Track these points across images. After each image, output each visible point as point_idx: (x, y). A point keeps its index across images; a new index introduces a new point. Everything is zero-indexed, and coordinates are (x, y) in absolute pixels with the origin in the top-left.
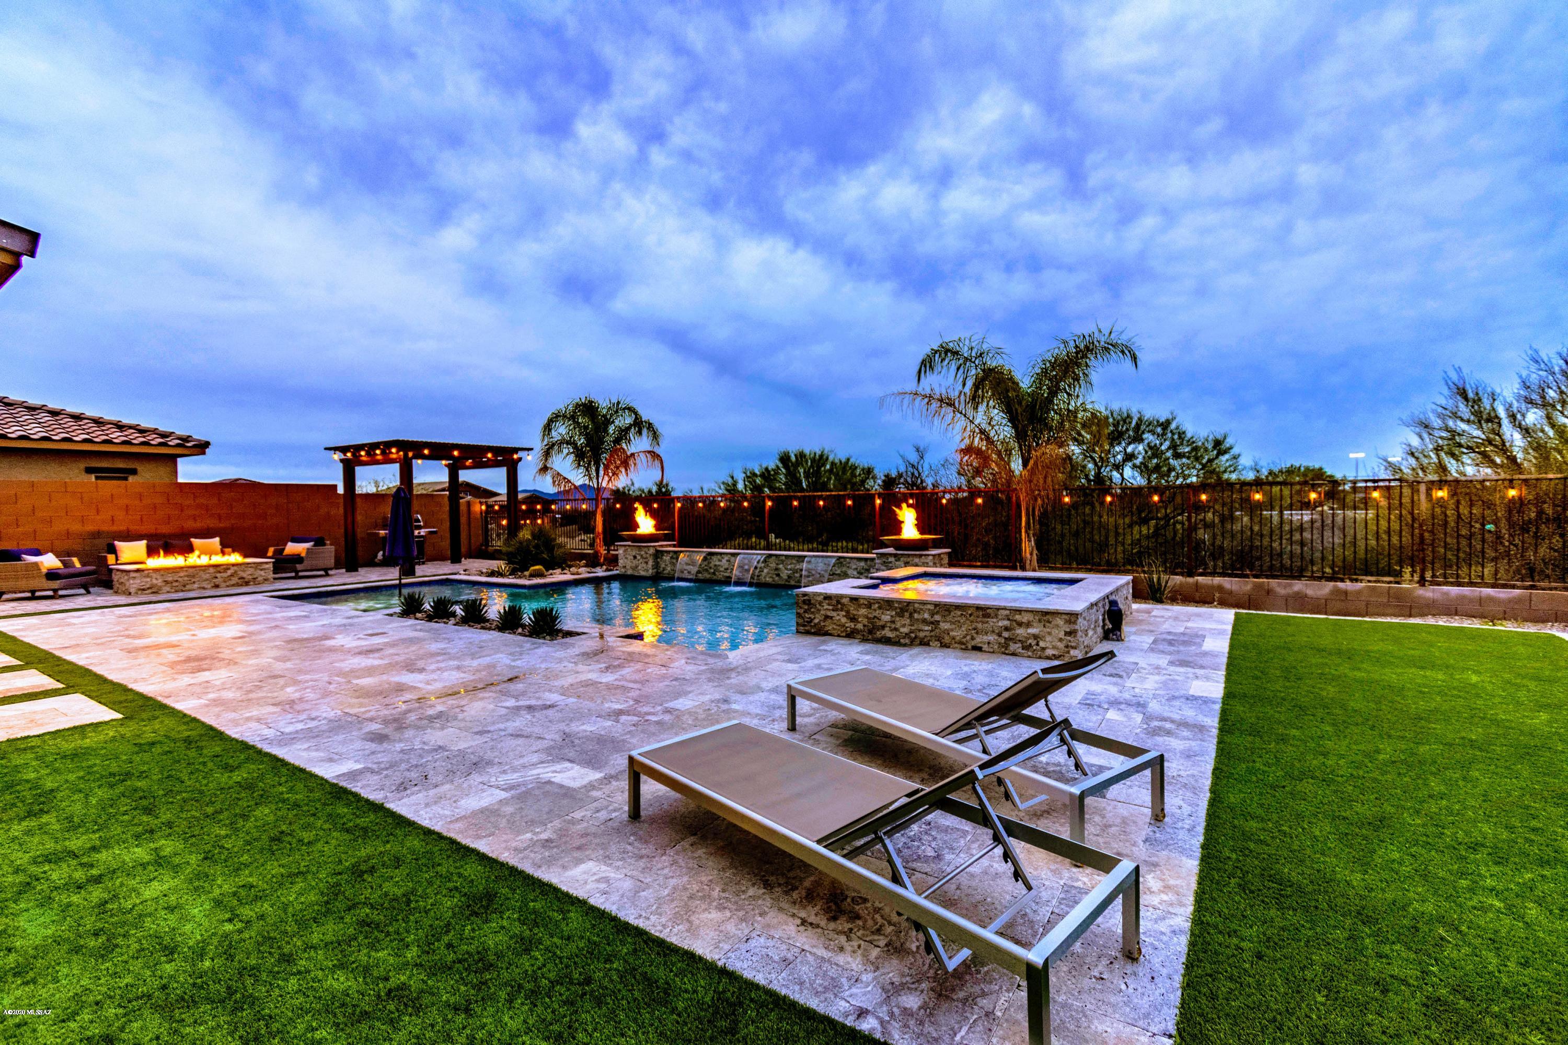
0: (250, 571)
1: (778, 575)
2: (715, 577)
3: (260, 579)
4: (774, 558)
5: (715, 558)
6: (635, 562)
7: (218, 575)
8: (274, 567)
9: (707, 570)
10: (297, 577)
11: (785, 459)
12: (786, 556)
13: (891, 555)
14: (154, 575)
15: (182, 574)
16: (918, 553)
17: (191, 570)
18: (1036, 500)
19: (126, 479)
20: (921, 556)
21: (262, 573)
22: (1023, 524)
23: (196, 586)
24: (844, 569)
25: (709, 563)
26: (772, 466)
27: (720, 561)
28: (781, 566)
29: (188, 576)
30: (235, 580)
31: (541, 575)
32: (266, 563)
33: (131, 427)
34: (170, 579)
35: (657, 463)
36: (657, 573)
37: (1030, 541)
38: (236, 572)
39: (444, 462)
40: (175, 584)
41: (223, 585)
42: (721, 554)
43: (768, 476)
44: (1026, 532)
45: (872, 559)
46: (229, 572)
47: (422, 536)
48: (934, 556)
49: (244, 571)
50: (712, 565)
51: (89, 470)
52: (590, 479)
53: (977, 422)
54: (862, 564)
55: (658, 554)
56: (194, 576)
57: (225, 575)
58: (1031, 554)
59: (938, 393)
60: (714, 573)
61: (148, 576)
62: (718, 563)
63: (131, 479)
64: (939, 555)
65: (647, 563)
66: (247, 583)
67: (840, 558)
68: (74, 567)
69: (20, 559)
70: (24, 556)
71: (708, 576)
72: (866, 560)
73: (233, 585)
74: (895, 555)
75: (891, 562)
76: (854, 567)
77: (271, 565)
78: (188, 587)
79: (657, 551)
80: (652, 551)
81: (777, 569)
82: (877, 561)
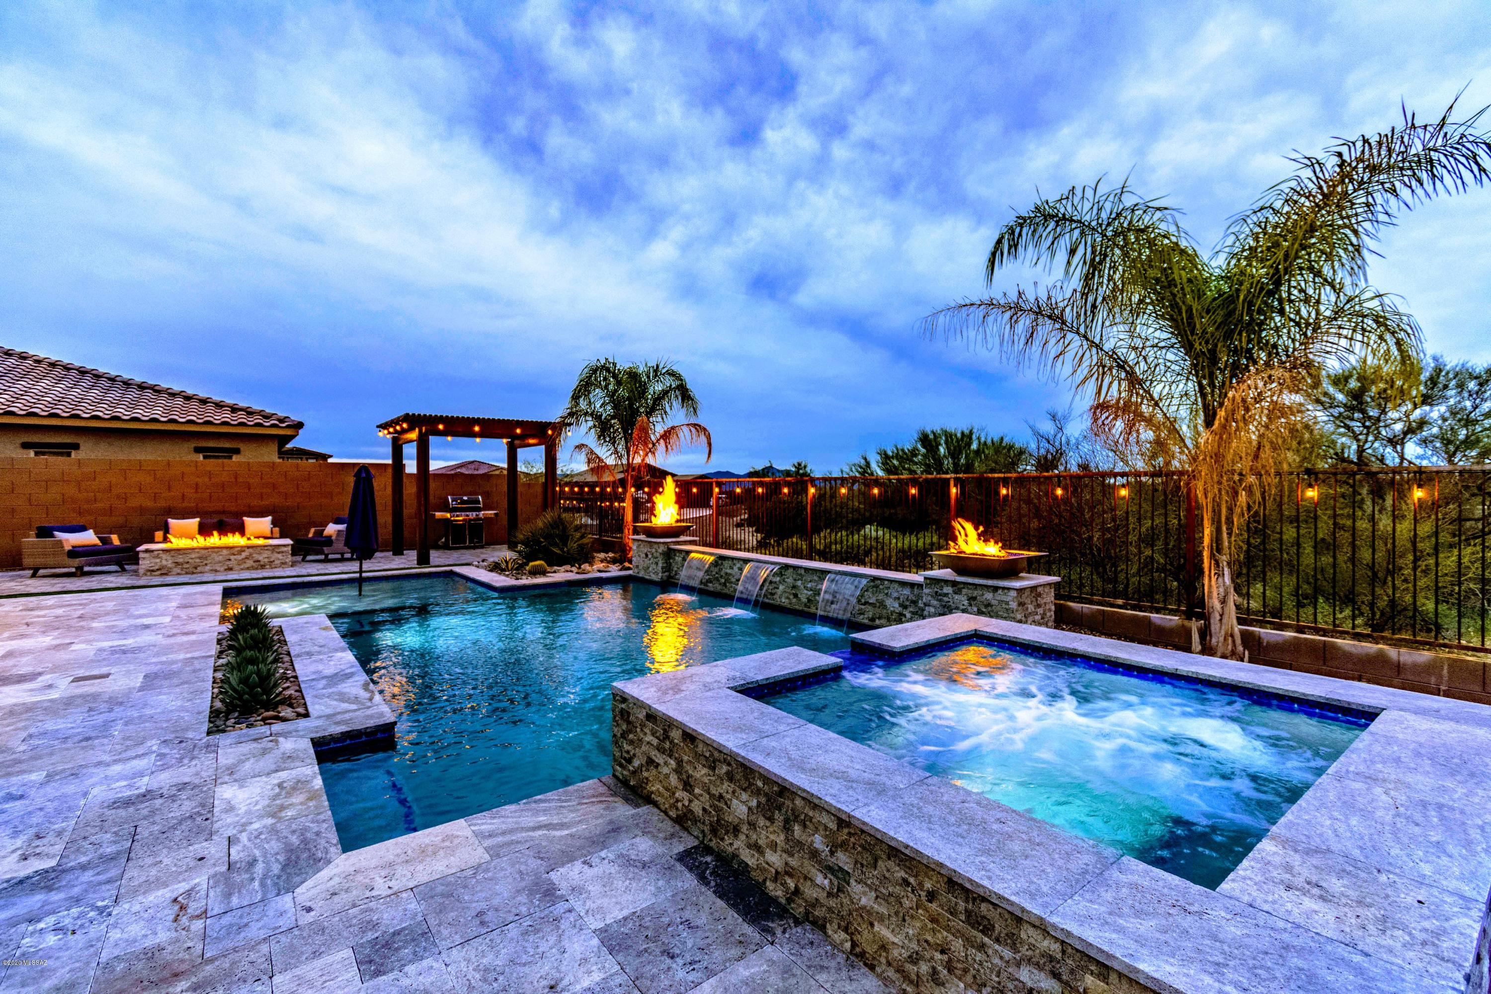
0: (266, 554)
1: (796, 596)
2: (726, 591)
3: (277, 562)
4: (791, 570)
5: (727, 564)
6: (647, 562)
7: (232, 557)
8: (293, 550)
9: (717, 579)
10: (327, 561)
11: (924, 439)
12: (807, 570)
13: (946, 582)
14: (164, 556)
15: (193, 556)
16: (990, 582)
17: (203, 552)
18: (1236, 494)
19: (231, 458)
20: (996, 589)
21: (280, 556)
22: (1206, 541)
23: (208, 568)
24: (881, 597)
25: (721, 570)
26: (908, 447)
27: (731, 568)
28: (799, 583)
29: (200, 558)
30: (250, 563)
31: (544, 573)
32: (284, 546)
33: (241, 410)
34: (181, 560)
35: (703, 438)
36: (670, 577)
37: (1220, 575)
38: (251, 554)
39: (505, 441)
40: (186, 566)
41: (237, 568)
42: (733, 559)
43: (906, 457)
44: (1212, 556)
45: (920, 586)
46: (244, 555)
47: (480, 519)
48: (1020, 591)
49: (260, 554)
50: (722, 573)
51: (197, 450)
52: (620, 457)
53: (1107, 347)
54: (907, 591)
55: (669, 554)
56: (206, 558)
57: (240, 557)
58: (1223, 602)
59: (1032, 299)
60: (725, 584)
61: (157, 557)
62: (729, 571)
63: (235, 458)
64: (1033, 588)
65: (657, 563)
66: (263, 567)
67: (875, 579)
68: (112, 543)
69: (53, 536)
70: (56, 533)
71: (719, 587)
72: (912, 585)
73: (248, 568)
74: (954, 584)
75: (946, 595)
76: (895, 595)
77: (290, 548)
78: (199, 569)
79: (669, 549)
80: (662, 549)
81: (794, 587)
82: (926, 591)
